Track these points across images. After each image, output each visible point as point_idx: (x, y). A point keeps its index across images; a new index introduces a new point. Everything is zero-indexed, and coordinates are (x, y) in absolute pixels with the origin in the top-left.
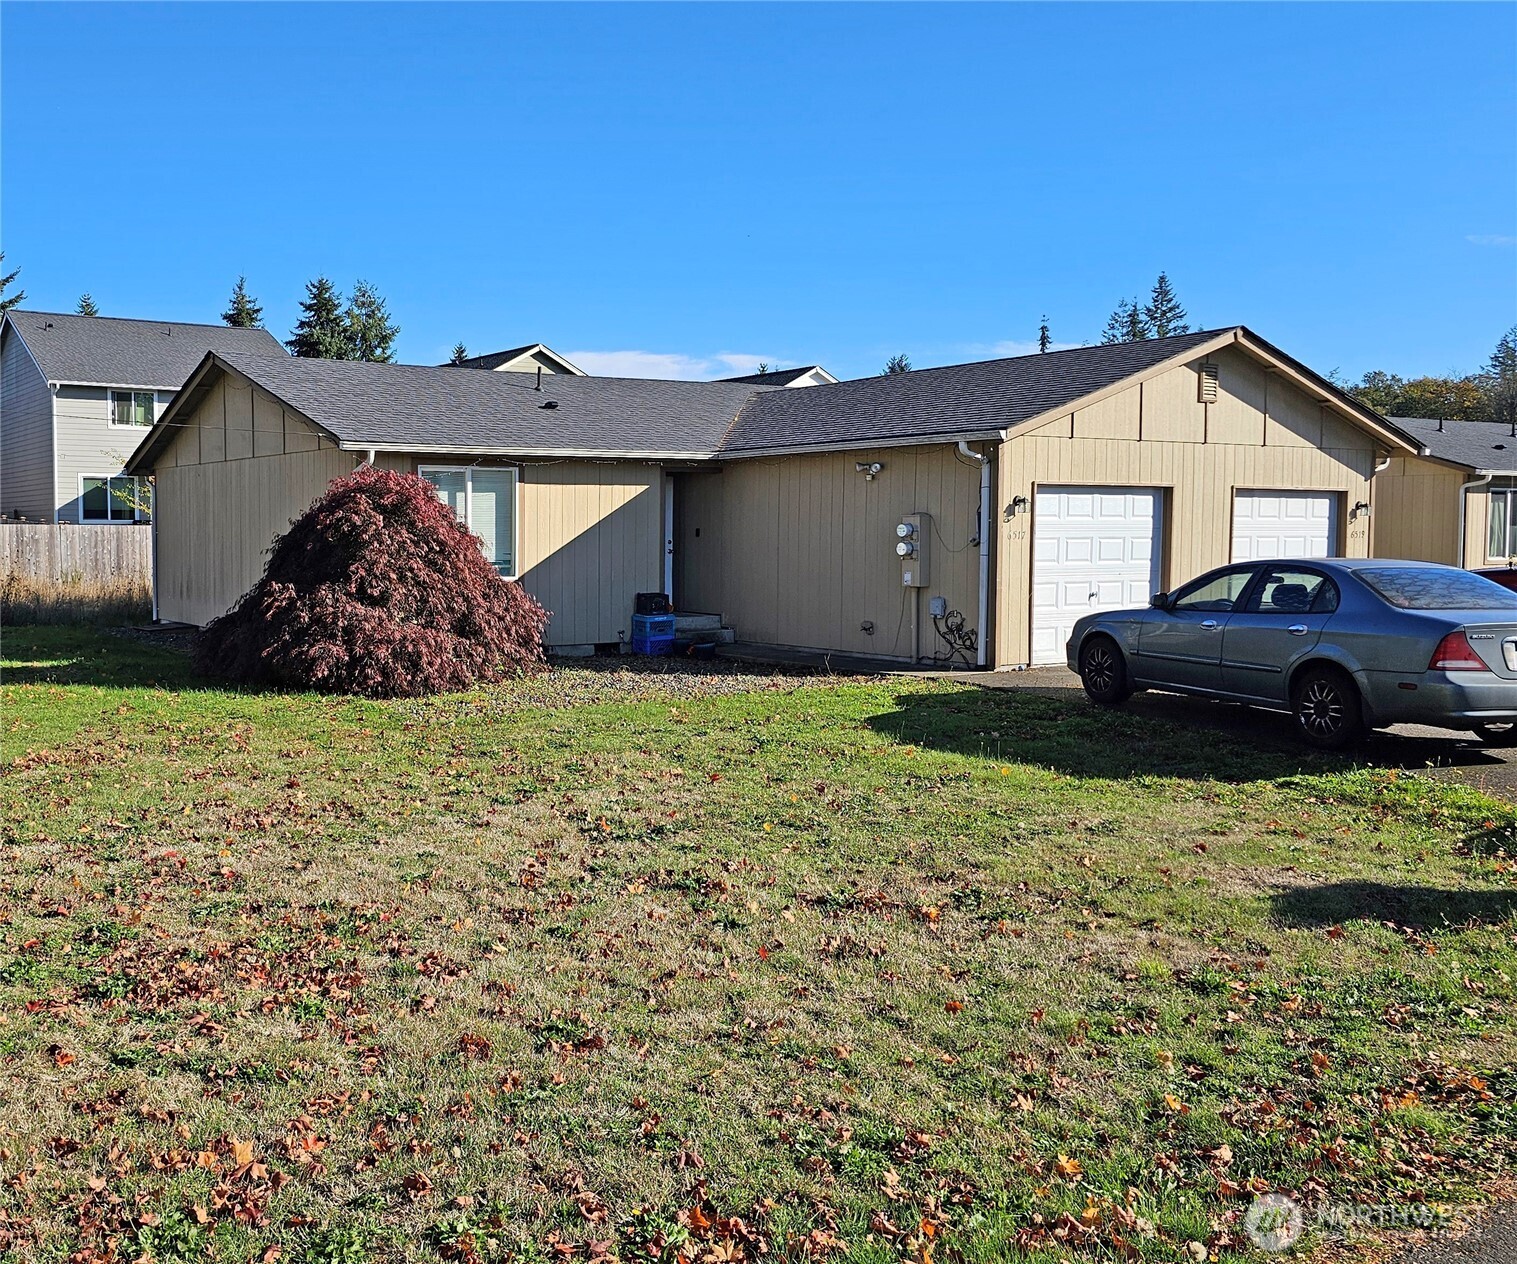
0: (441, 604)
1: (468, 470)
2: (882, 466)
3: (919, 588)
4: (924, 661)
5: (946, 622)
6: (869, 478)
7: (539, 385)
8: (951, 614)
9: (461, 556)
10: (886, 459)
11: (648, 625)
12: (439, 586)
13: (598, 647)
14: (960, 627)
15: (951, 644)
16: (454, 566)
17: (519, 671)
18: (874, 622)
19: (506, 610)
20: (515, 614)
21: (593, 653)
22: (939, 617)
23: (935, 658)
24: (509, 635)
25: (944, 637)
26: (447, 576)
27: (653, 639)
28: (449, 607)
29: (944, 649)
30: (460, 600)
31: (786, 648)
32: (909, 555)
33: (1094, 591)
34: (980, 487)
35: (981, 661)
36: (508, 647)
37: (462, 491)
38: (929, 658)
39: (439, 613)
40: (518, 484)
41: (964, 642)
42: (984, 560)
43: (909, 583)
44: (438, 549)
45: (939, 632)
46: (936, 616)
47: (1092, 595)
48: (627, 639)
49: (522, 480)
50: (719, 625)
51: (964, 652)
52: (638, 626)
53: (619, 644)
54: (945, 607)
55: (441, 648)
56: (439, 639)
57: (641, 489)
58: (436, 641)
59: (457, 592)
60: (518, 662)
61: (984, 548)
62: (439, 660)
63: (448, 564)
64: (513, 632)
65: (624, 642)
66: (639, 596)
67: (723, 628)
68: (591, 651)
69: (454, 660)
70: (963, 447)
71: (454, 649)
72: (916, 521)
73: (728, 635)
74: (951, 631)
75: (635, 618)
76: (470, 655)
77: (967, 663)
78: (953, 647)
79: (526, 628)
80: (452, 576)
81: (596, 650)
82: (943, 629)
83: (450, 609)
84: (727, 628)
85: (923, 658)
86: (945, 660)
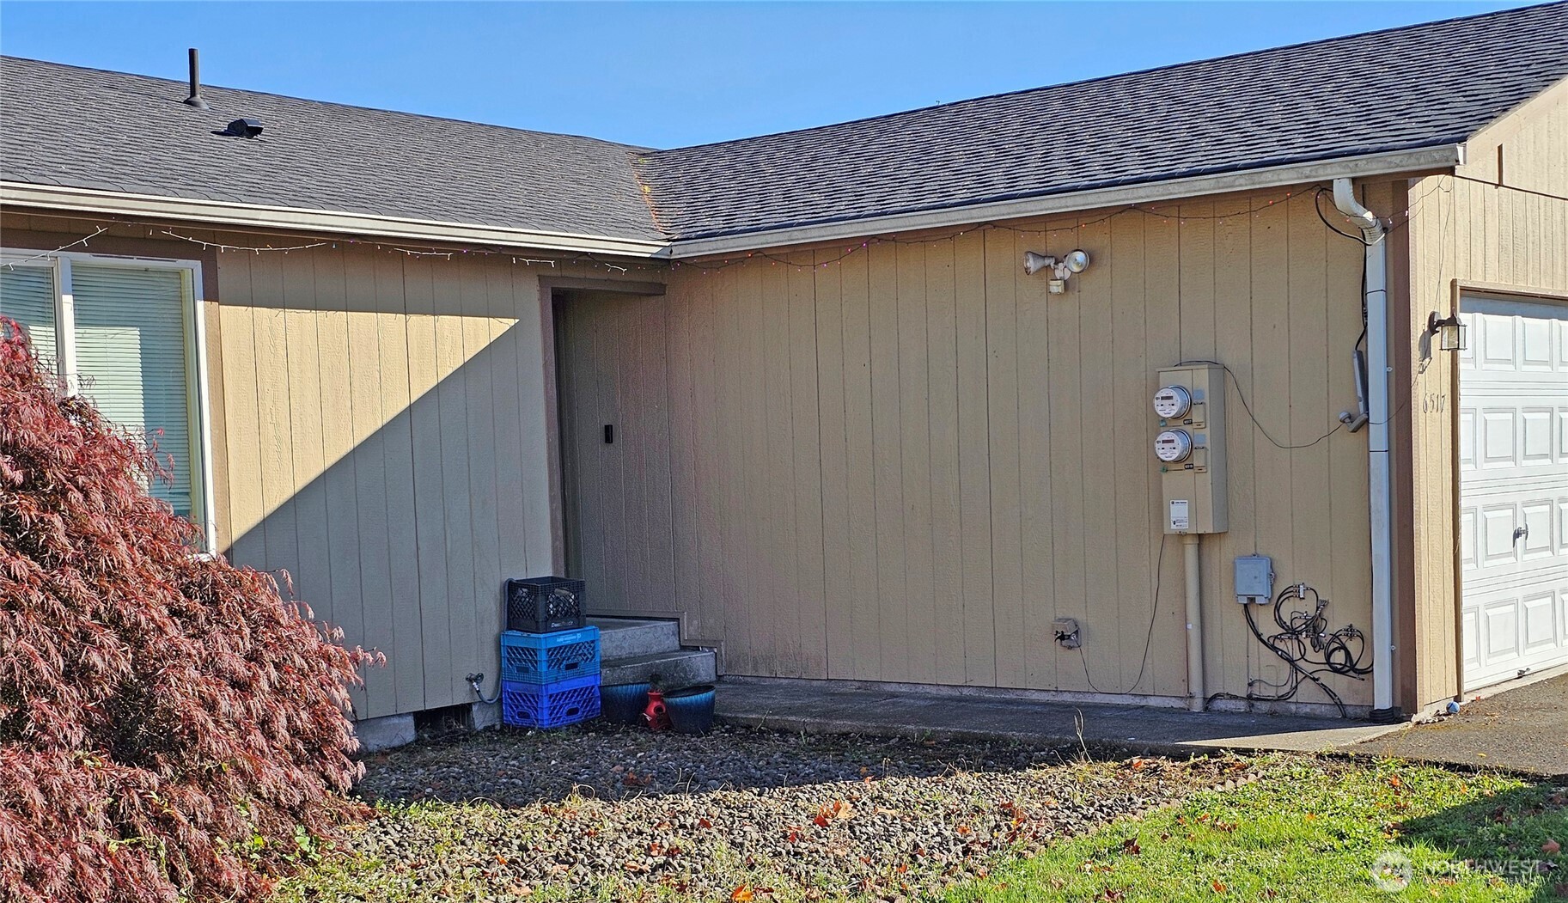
0: (45, 655)
1: (61, 261)
2: (1092, 259)
3: (1200, 537)
4: (1220, 705)
5: (1277, 608)
6: (1057, 287)
7: (193, 94)
8: (1291, 593)
9: (97, 496)
10: (1098, 238)
11: (543, 656)
12: (37, 597)
13: (424, 719)
14: (1314, 626)
15: (1291, 661)
16: (78, 532)
17: (303, 842)
18: (1080, 617)
19: (253, 657)
20: (277, 666)
21: (410, 735)
22: (1259, 600)
23: (1249, 697)
24: (270, 736)
25: (1274, 648)
26: (58, 563)
27: (553, 689)
28: (72, 663)
29: (1272, 675)
30: (110, 638)
31: (852, 688)
32: (1185, 461)
33: (1521, 525)
34: (1364, 293)
35: (1383, 701)
36: (272, 777)
37: (44, 323)
38: (1236, 697)
39: (40, 688)
40: (200, 305)
41: (1328, 657)
42: (1379, 464)
43: (1185, 527)
44: (19, 477)
45: (1259, 636)
46: (1252, 600)
47: (1517, 535)
48: (487, 694)
49: (211, 295)
50: (673, 643)
51: (1328, 678)
52: (513, 661)
53: (470, 705)
54: (1273, 577)
55: (64, 811)
56: (56, 783)
57: (500, 326)
58: (45, 791)
59: (95, 614)
60: (295, 813)
61: (1378, 435)
62: (66, 859)
63: (57, 520)
64: (280, 725)
65: (482, 702)
66: (512, 587)
67: (683, 648)
68: (407, 732)
69: (113, 848)
70: (1343, 193)
71: (111, 812)
72: (1201, 379)
73: (702, 665)
74: (1293, 633)
75: (506, 642)
76: (165, 823)
77: (1340, 705)
78: (1297, 669)
79: (312, 705)
80: (78, 562)
81: (418, 726)
82: (1269, 628)
83: (78, 673)
84: (696, 649)
85: (1215, 697)
86: (1280, 699)
